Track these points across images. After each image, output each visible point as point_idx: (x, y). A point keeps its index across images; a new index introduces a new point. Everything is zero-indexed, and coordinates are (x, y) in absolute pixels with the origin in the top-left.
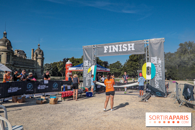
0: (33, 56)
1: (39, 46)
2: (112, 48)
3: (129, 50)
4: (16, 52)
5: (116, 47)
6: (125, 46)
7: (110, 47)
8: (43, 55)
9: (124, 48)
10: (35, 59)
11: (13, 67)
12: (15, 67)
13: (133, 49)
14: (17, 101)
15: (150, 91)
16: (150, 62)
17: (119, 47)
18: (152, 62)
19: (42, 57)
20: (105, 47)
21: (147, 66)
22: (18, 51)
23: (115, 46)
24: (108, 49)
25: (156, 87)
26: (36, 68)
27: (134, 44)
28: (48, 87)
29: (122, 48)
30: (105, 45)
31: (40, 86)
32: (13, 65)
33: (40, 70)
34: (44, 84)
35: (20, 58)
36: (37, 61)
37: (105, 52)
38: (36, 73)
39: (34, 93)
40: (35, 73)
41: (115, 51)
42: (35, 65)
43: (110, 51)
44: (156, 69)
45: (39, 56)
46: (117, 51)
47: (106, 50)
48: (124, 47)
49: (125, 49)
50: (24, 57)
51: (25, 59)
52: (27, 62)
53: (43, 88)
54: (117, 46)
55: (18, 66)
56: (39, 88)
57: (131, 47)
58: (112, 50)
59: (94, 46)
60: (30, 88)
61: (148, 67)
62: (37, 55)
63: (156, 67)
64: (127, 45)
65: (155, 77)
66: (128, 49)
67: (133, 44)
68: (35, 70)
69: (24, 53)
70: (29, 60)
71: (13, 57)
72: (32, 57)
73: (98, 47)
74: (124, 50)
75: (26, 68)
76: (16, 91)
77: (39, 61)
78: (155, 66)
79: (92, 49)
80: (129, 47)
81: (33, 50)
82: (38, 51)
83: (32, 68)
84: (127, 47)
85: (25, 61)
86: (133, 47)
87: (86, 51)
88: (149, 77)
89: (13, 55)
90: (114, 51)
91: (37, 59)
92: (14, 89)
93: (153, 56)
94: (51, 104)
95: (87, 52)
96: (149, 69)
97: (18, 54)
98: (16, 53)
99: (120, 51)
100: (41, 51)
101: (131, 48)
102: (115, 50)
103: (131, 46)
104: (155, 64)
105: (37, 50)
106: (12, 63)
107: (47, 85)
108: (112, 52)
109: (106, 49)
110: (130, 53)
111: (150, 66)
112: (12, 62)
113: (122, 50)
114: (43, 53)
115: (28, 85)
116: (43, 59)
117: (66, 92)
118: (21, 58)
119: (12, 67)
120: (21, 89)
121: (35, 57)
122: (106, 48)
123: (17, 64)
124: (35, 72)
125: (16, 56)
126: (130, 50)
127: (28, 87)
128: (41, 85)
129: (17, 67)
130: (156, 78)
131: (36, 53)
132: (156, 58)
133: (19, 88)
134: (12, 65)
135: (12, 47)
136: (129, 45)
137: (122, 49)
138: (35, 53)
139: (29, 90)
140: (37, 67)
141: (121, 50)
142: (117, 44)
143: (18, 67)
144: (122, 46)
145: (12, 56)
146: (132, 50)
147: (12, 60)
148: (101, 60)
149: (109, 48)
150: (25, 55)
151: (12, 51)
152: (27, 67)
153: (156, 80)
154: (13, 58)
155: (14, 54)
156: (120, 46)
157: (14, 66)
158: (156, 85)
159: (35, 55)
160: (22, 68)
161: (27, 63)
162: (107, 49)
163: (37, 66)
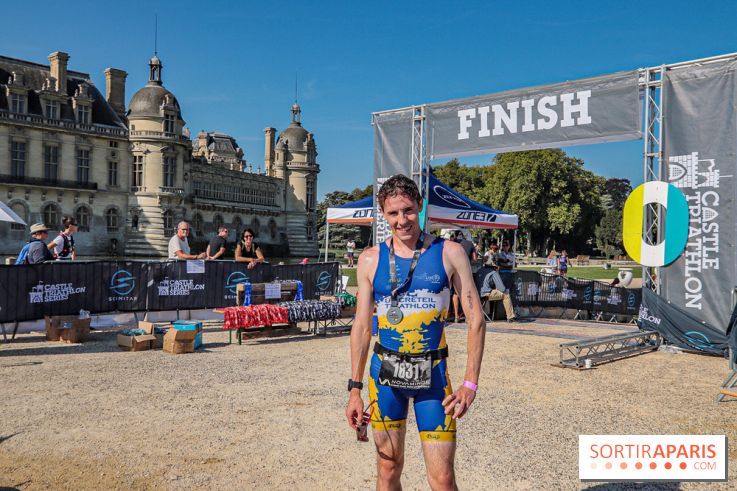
0: (272, 159)
1: (296, 112)
2: (491, 115)
3: (567, 122)
4: (203, 142)
5: (508, 112)
6: (548, 105)
7: (484, 111)
8: (312, 152)
9: (543, 117)
10: (279, 174)
11: (188, 207)
12: (199, 207)
13: (585, 119)
14: (59, 334)
15: (657, 321)
16: (665, 177)
17: (521, 111)
18: (671, 178)
19: (311, 162)
20: (462, 114)
21: (648, 200)
22: (210, 140)
23: (505, 108)
24: (477, 121)
25: (688, 305)
26: (285, 213)
27: (588, 93)
28: (202, 287)
29: (536, 116)
30: (466, 105)
31: (166, 282)
32: (190, 200)
33: (299, 222)
34: (188, 277)
35: (220, 168)
36: (287, 181)
37: (463, 135)
38: (283, 236)
39: (144, 310)
40: (278, 233)
41: (506, 129)
42: (279, 200)
43: (484, 132)
44: (690, 216)
45: (298, 159)
46: (513, 129)
47: (468, 129)
48: (542, 110)
49: (547, 119)
50: (232, 162)
51: (237, 174)
52: (247, 185)
53: (184, 292)
54: (513, 106)
55: (210, 202)
56: (163, 290)
57: (575, 109)
58: (491, 126)
59: (419, 111)
60: (125, 289)
61: (654, 204)
62: (287, 156)
63: (693, 203)
64: (558, 99)
65: (687, 253)
66: (561, 117)
67: (584, 95)
68: (279, 221)
69: (235, 146)
70: (254, 175)
71: (187, 167)
72: (267, 164)
73: (436, 117)
74: (542, 125)
75: (243, 211)
76: (64, 297)
77: (297, 183)
78: (688, 198)
79: (410, 123)
80: (568, 109)
81: (273, 131)
82: (292, 135)
83: (269, 213)
84: (559, 108)
85: (238, 183)
86: (583, 107)
87: (386, 133)
88: (652, 256)
89: (189, 158)
90: (498, 131)
91: (287, 171)
92: (58, 292)
93: (681, 150)
94: (166, 351)
95: (391, 141)
96: (658, 216)
97: (210, 152)
98: (200, 148)
99: (525, 129)
100: (304, 135)
101: (575, 115)
102: (503, 125)
103: (575, 102)
104: (690, 191)
105: (287, 131)
106: (187, 192)
107: (197, 278)
108: (491, 137)
109: (465, 124)
110: (570, 138)
111: (663, 201)
112: (187, 185)
113: (536, 127)
114: (312, 145)
115: (117, 277)
116: (312, 173)
117: (248, 308)
118: (223, 168)
119: (185, 210)
120: (82, 290)
121: (279, 162)
122: (468, 118)
123: (206, 196)
124: (282, 229)
125: (200, 160)
126: (571, 123)
127: (117, 283)
128: (174, 277)
129: (204, 208)
130: (690, 258)
131: (286, 146)
132: (692, 160)
133: (74, 287)
134: (186, 201)
135: (184, 124)
136: (567, 98)
137: (535, 121)
138: (278, 146)
139: (118, 295)
140: (289, 209)
141: (528, 127)
142: (512, 98)
143: (209, 208)
144: (535, 108)
145: (185, 161)
146: (581, 121)
147: (186, 180)
148: (589, 174)
149: (478, 116)
150: (240, 155)
151: (184, 138)
152: (246, 207)
153: (687, 269)
154: (191, 171)
155: (191, 152)
156: (528, 104)
157: (193, 202)
158: (687, 296)
159: (281, 155)
160: (224, 210)
161: (247, 191)
162: (469, 124)
163: (289, 203)
